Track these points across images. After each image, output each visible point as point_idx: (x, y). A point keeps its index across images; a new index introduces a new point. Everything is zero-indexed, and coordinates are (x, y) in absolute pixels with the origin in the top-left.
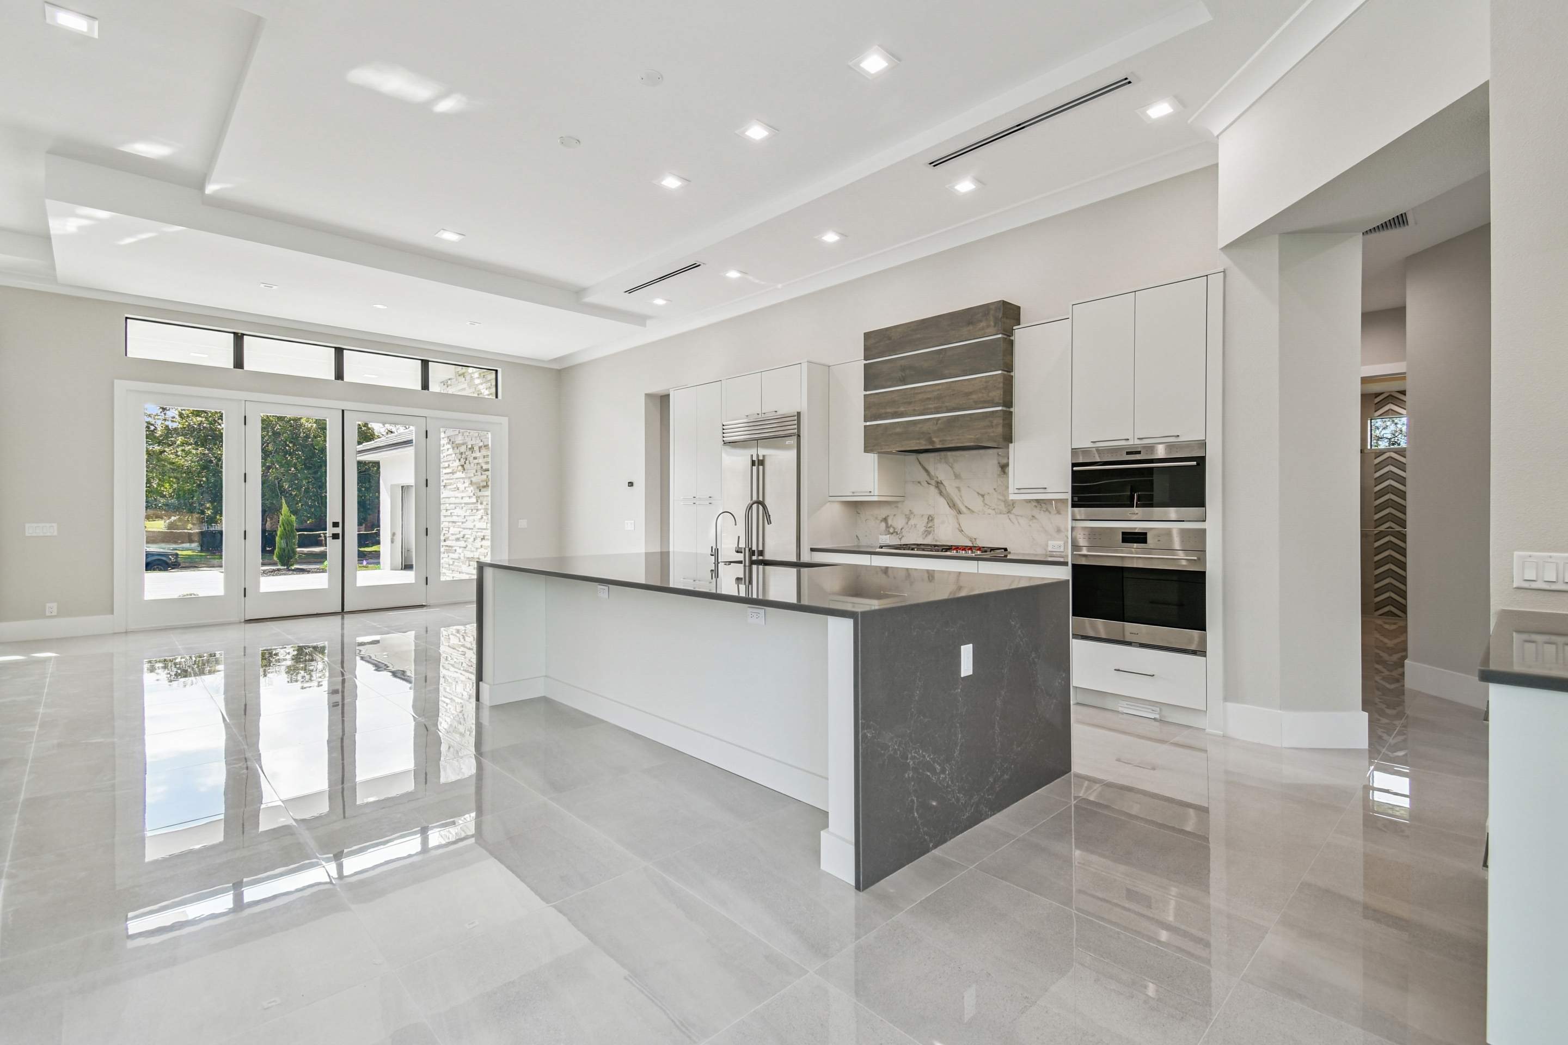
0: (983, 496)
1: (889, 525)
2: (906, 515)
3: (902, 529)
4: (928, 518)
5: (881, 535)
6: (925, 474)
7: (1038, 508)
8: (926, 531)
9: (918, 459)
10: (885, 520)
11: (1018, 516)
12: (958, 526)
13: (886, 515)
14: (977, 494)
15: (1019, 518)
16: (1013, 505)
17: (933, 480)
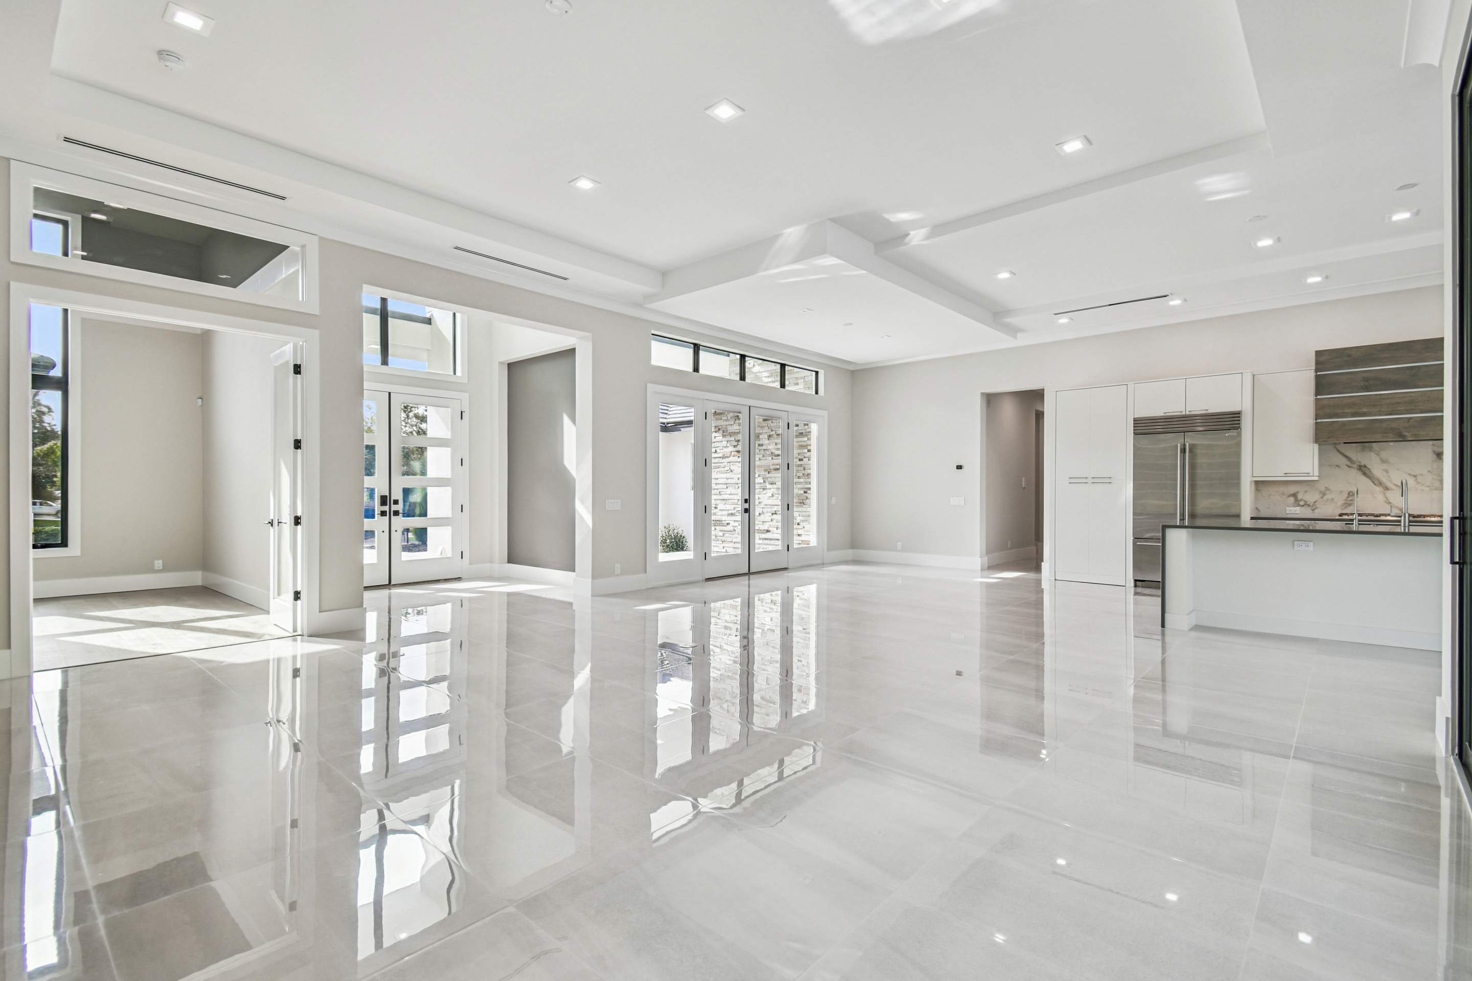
2: (1320, 491)
3: (1315, 502)
4: (1349, 493)
10: (1294, 495)
17: (1355, 464)
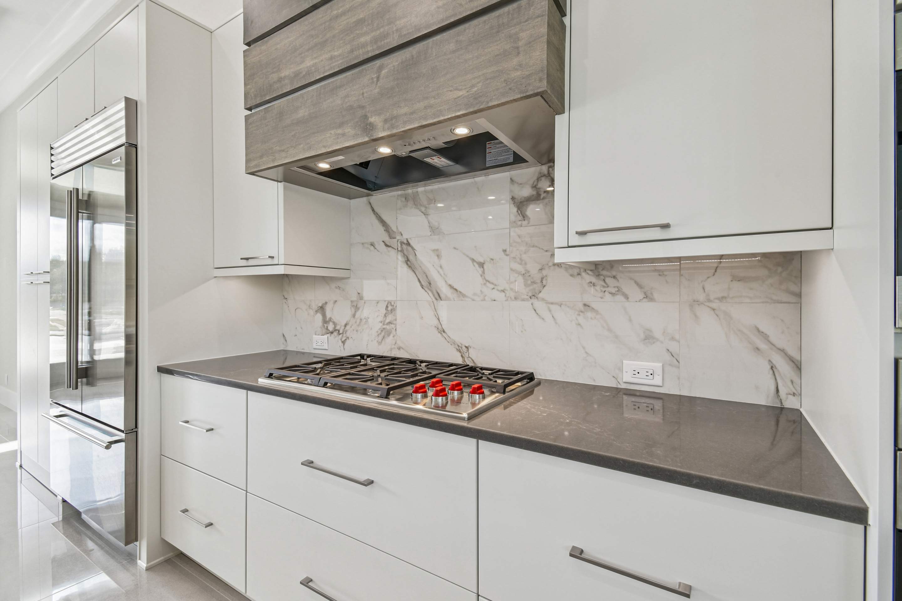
0: (481, 265)
1: (327, 319)
2: (352, 302)
3: (346, 325)
4: (387, 307)
5: (316, 334)
6: (381, 229)
7: (598, 288)
8: (383, 330)
9: (370, 203)
10: (322, 309)
11: (552, 303)
12: (435, 322)
13: (324, 302)
14: (470, 262)
15: (553, 307)
16: (542, 282)
17: (395, 238)
